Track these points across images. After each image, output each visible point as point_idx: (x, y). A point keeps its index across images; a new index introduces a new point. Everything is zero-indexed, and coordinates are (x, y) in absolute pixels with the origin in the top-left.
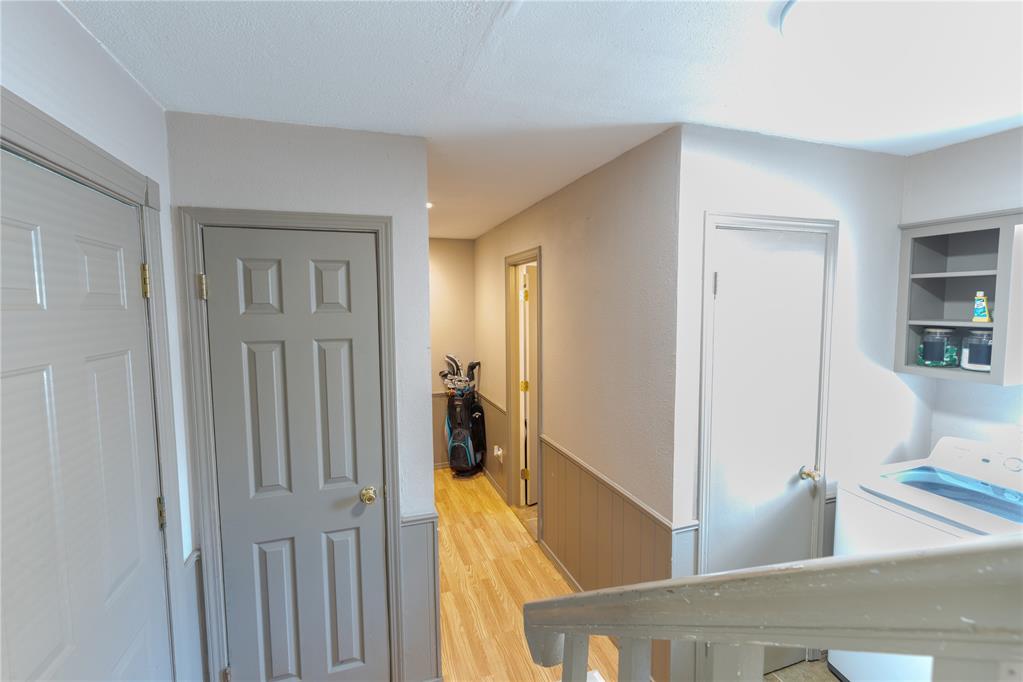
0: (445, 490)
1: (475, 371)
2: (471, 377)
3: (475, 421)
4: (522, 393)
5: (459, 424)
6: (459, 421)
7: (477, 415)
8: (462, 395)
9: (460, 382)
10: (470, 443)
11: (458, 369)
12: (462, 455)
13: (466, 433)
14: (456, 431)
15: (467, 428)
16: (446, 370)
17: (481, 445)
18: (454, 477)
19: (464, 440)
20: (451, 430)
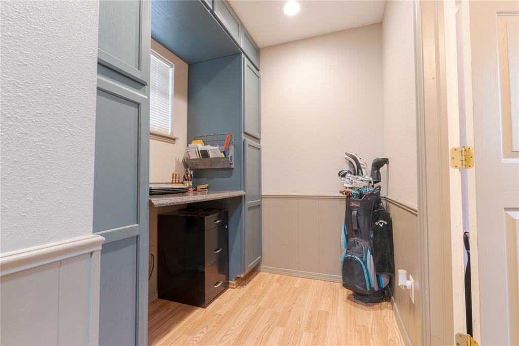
0: (327, 313)
1: (383, 170)
2: (377, 178)
3: (377, 230)
4: (455, 175)
5: (356, 231)
6: (355, 228)
7: (381, 223)
8: (361, 195)
9: (362, 182)
10: (370, 258)
11: (359, 167)
12: (356, 272)
13: (363, 244)
14: (352, 240)
15: (369, 239)
16: (346, 168)
17: (386, 265)
18: (348, 298)
19: (360, 252)
20: (347, 238)
